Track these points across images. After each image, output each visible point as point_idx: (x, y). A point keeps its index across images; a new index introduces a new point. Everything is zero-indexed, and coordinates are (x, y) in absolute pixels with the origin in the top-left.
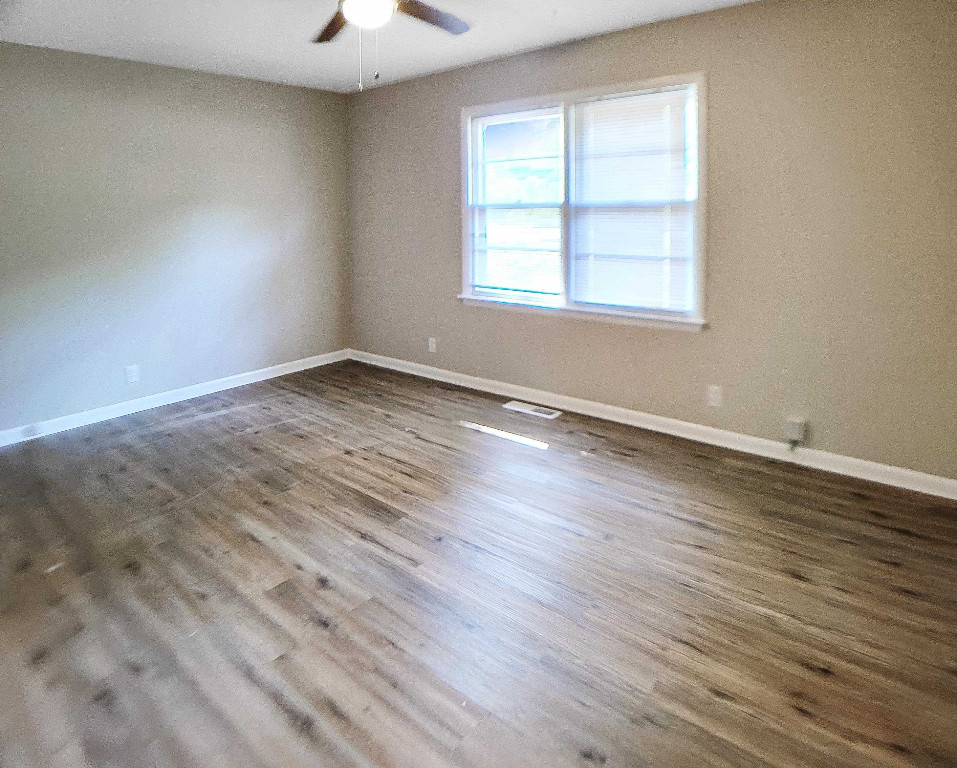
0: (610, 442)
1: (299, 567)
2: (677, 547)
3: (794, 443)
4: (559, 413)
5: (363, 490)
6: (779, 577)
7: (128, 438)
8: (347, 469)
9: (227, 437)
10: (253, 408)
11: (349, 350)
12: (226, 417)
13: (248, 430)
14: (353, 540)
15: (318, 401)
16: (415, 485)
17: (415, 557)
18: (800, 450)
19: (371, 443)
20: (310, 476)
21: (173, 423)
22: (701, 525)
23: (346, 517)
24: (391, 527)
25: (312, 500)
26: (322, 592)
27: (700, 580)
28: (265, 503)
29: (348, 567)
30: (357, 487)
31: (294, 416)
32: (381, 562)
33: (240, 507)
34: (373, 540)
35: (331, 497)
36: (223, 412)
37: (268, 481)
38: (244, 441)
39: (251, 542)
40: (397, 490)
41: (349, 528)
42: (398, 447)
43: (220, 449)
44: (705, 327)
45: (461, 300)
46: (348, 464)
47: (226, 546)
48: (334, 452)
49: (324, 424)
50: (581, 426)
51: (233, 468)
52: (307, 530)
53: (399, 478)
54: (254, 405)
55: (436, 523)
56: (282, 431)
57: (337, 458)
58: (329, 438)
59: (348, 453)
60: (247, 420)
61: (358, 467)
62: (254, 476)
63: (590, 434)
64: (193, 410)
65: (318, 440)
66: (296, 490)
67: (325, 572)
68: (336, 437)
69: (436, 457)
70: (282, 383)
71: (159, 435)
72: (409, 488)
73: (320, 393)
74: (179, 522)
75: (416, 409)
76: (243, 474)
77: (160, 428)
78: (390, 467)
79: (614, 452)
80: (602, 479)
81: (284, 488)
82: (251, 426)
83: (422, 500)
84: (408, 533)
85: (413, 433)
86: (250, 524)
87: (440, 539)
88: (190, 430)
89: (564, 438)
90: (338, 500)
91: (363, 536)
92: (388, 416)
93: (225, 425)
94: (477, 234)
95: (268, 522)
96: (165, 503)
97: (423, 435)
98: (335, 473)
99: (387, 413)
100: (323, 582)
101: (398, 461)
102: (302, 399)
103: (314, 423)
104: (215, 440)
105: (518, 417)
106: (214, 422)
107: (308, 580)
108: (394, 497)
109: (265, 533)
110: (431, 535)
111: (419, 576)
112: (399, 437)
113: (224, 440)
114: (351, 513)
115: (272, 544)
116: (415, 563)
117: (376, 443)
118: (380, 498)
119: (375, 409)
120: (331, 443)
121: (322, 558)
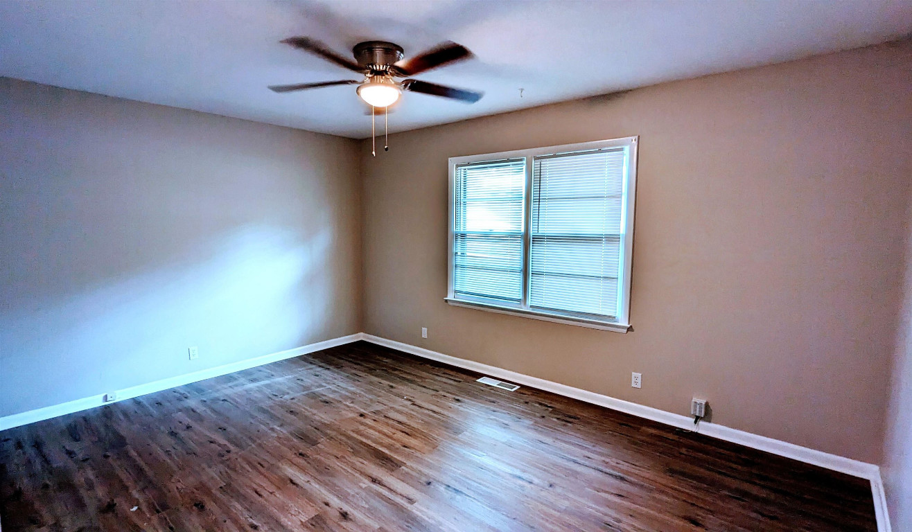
0: (555, 411)
1: (327, 504)
2: (603, 495)
3: (697, 419)
4: (518, 387)
5: (373, 445)
6: (677, 521)
7: (192, 403)
8: (362, 428)
9: (270, 403)
10: (289, 379)
11: (362, 333)
12: (268, 386)
13: (286, 397)
14: (366, 483)
15: (338, 374)
16: (412, 441)
17: (411, 497)
18: (701, 423)
19: (380, 407)
20: (333, 434)
21: (227, 391)
22: (622, 479)
23: (361, 465)
24: (393, 473)
25: (335, 452)
26: (343, 524)
27: (619, 521)
28: (301, 454)
29: (364, 504)
30: (369, 442)
31: (321, 386)
32: (388, 500)
33: (281, 457)
34: (380, 483)
35: (349, 449)
36: (267, 382)
37: (303, 437)
38: (282, 405)
39: (291, 485)
40: (398, 445)
41: (362, 473)
42: (398, 411)
43: (264, 411)
44: (630, 329)
45: (446, 301)
46: (362, 424)
47: (272, 488)
48: (351, 415)
49: (343, 392)
50: (533, 398)
51: (275, 427)
52: (332, 476)
53: (399, 435)
54: (290, 377)
55: (426, 471)
56: (313, 398)
57: (353, 419)
58: (347, 403)
59: (362, 415)
60: (285, 388)
61: (371, 427)
62: (291, 434)
63: (540, 404)
64: (242, 380)
65: (339, 405)
66: (323, 444)
67: (346, 508)
68: (352, 402)
69: (426, 419)
70: (311, 359)
71: (215, 400)
72: (408, 445)
73: (339, 367)
74: (234, 470)
75: (412, 382)
76: (284, 431)
77: (217, 395)
78: (393, 427)
79: (558, 419)
80: (549, 440)
81: (314, 443)
82: (288, 393)
83: (418, 454)
84: (406, 478)
85: (410, 400)
86: (290, 471)
87: (429, 483)
88: (240, 396)
89: (522, 407)
90: (355, 453)
91: (374, 481)
92: (392, 387)
93: (268, 391)
94: (459, 254)
95: (302, 469)
96: (223, 455)
97: (418, 402)
98: (353, 431)
99: (391, 384)
100: (344, 515)
101: (400, 423)
102: (327, 372)
103: (335, 392)
104: (260, 405)
105: (487, 389)
106: (259, 390)
107: (333, 514)
108: (396, 451)
109: (300, 478)
110: (424, 479)
111: (414, 511)
112: (400, 404)
113: (266, 404)
114: (365, 462)
115: (307, 486)
116: (411, 501)
117: (382, 408)
118: (386, 451)
119: (383, 381)
120: (348, 406)
121: (343, 496)
